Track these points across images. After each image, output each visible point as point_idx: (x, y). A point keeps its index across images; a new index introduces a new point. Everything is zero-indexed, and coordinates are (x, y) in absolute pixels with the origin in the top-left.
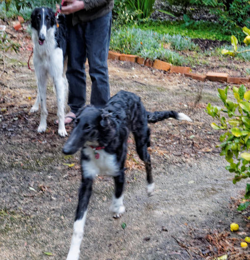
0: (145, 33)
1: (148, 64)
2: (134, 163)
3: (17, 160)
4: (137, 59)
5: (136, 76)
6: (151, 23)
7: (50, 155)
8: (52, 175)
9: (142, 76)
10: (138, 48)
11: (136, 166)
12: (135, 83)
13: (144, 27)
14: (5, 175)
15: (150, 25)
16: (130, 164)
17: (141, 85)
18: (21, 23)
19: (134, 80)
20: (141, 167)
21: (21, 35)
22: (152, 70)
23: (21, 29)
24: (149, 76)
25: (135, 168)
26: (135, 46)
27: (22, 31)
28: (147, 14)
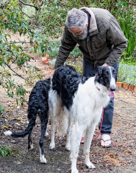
0: (128, 67)
1: (130, 88)
2: (118, 161)
3: (37, 156)
4: (122, 85)
5: (122, 96)
6: (133, 60)
7: (61, 152)
8: (60, 168)
9: (126, 97)
10: (123, 77)
11: (120, 164)
12: (121, 102)
13: (128, 63)
14: (28, 167)
15: (132, 61)
16: (116, 162)
17: (125, 103)
18: (47, 58)
19: (121, 99)
20: (123, 165)
21: (47, 66)
22: (133, 93)
23: (47, 62)
24: (131, 97)
25: (119, 165)
26: (122, 76)
27: (48, 64)
28: (130, 54)
